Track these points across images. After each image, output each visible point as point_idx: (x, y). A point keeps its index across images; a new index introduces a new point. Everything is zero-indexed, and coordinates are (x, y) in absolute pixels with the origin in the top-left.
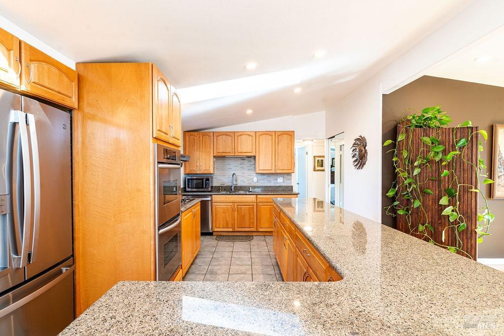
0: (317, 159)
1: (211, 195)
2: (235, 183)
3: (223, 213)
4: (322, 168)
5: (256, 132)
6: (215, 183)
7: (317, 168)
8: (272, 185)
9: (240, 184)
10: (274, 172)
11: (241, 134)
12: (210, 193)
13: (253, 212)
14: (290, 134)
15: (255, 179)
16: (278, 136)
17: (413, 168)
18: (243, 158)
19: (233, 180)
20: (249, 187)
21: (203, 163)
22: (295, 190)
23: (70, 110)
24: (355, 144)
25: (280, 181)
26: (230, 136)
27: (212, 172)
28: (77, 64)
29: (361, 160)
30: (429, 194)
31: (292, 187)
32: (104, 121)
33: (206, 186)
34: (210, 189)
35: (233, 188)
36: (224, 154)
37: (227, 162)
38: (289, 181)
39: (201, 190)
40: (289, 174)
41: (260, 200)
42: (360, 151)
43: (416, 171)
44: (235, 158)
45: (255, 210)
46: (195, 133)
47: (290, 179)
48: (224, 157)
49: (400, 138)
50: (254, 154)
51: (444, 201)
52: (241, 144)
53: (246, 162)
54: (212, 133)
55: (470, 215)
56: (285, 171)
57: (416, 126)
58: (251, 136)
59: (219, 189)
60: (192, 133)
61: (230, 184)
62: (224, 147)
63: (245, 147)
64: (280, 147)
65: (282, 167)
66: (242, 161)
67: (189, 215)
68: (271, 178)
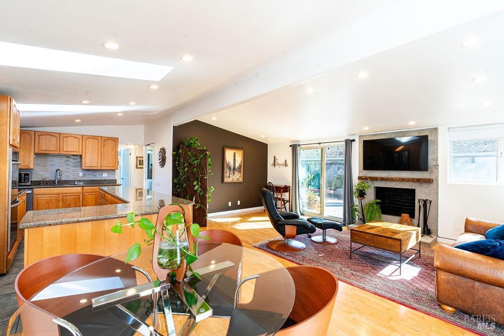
0: (139, 159)
1: (33, 188)
2: (58, 177)
3: (46, 203)
4: (141, 166)
5: (83, 136)
6: (34, 178)
7: (139, 166)
8: (98, 178)
9: (64, 178)
10: (100, 168)
11: (68, 136)
12: (30, 187)
13: (79, 201)
14: (115, 140)
15: (81, 174)
16: (104, 141)
17: (185, 168)
18: (68, 156)
19: (56, 175)
20: (74, 181)
22: (118, 182)
24: (160, 152)
25: (105, 176)
26: (55, 137)
27: (32, 168)
29: (163, 162)
30: (190, 180)
31: (116, 180)
33: (25, 180)
34: (29, 183)
35: (56, 181)
36: (46, 152)
37: (49, 159)
38: (113, 176)
40: (113, 170)
41: (86, 191)
42: (163, 156)
43: (186, 169)
44: (60, 155)
45: (81, 199)
47: (115, 174)
48: (48, 154)
49: (180, 151)
50: (80, 154)
51: (195, 183)
52: (67, 145)
53: (71, 160)
54: (33, 133)
55: (204, 189)
56: (109, 168)
57: (187, 146)
58: (78, 139)
59: (39, 184)
61: (53, 179)
62: (47, 145)
63: (72, 147)
64: (105, 149)
65: (106, 165)
66: (67, 159)
67: (21, 201)
68: (97, 174)
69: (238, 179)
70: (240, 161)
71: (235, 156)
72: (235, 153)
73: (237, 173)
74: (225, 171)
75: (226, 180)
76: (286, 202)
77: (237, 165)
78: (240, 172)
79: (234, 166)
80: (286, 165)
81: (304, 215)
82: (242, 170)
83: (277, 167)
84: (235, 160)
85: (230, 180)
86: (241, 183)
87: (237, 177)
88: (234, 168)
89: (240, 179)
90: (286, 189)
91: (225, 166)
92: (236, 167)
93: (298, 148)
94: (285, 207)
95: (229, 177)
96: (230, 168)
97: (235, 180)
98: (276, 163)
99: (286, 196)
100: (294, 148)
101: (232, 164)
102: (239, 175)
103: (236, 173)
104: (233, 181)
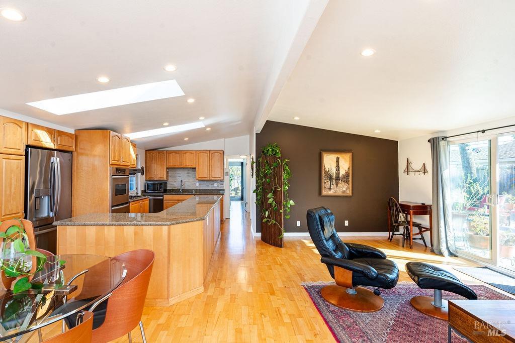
1: (164, 195)
2: (182, 186)
5: (196, 151)
6: (169, 187)
8: (210, 188)
9: (187, 187)
10: (211, 179)
11: (186, 152)
12: (162, 194)
14: (222, 153)
15: (197, 184)
16: (212, 153)
18: (188, 169)
19: (181, 184)
20: (193, 190)
21: (159, 173)
23: (72, 152)
25: (215, 186)
26: (178, 153)
27: (165, 179)
28: (75, 130)
31: (224, 190)
32: (87, 155)
33: (160, 188)
34: (164, 191)
35: (181, 190)
36: (174, 167)
37: (178, 172)
38: (222, 186)
39: (156, 192)
40: (222, 181)
42: (252, 166)
44: (183, 169)
46: (154, 152)
48: (175, 168)
49: (260, 160)
50: (195, 167)
51: (269, 195)
52: (185, 159)
53: (190, 172)
54: (165, 152)
55: (279, 203)
56: (218, 179)
57: (264, 154)
58: (193, 154)
59: (170, 191)
60: (151, 151)
61: (179, 188)
62: (173, 161)
63: (188, 161)
64: (213, 161)
65: (214, 175)
67: (137, 204)
68: (209, 183)
69: (344, 192)
70: (348, 167)
71: (338, 161)
72: (338, 158)
73: (343, 183)
74: (323, 181)
75: (324, 193)
76: (423, 229)
77: (342, 172)
78: (347, 182)
79: (338, 174)
80: (425, 171)
81: (456, 256)
82: (350, 179)
83: (411, 174)
84: (338, 167)
85: (331, 192)
86: (350, 197)
87: (343, 189)
88: (338, 178)
89: (348, 192)
90: (423, 209)
91: (323, 175)
92: (340, 176)
93: (442, 143)
94: (423, 238)
95: (330, 188)
96: (331, 178)
97: (339, 193)
98: (410, 169)
99: (424, 220)
100: (435, 143)
101: (333, 171)
102: (346, 187)
103: (341, 184)
104: (336, 194)
